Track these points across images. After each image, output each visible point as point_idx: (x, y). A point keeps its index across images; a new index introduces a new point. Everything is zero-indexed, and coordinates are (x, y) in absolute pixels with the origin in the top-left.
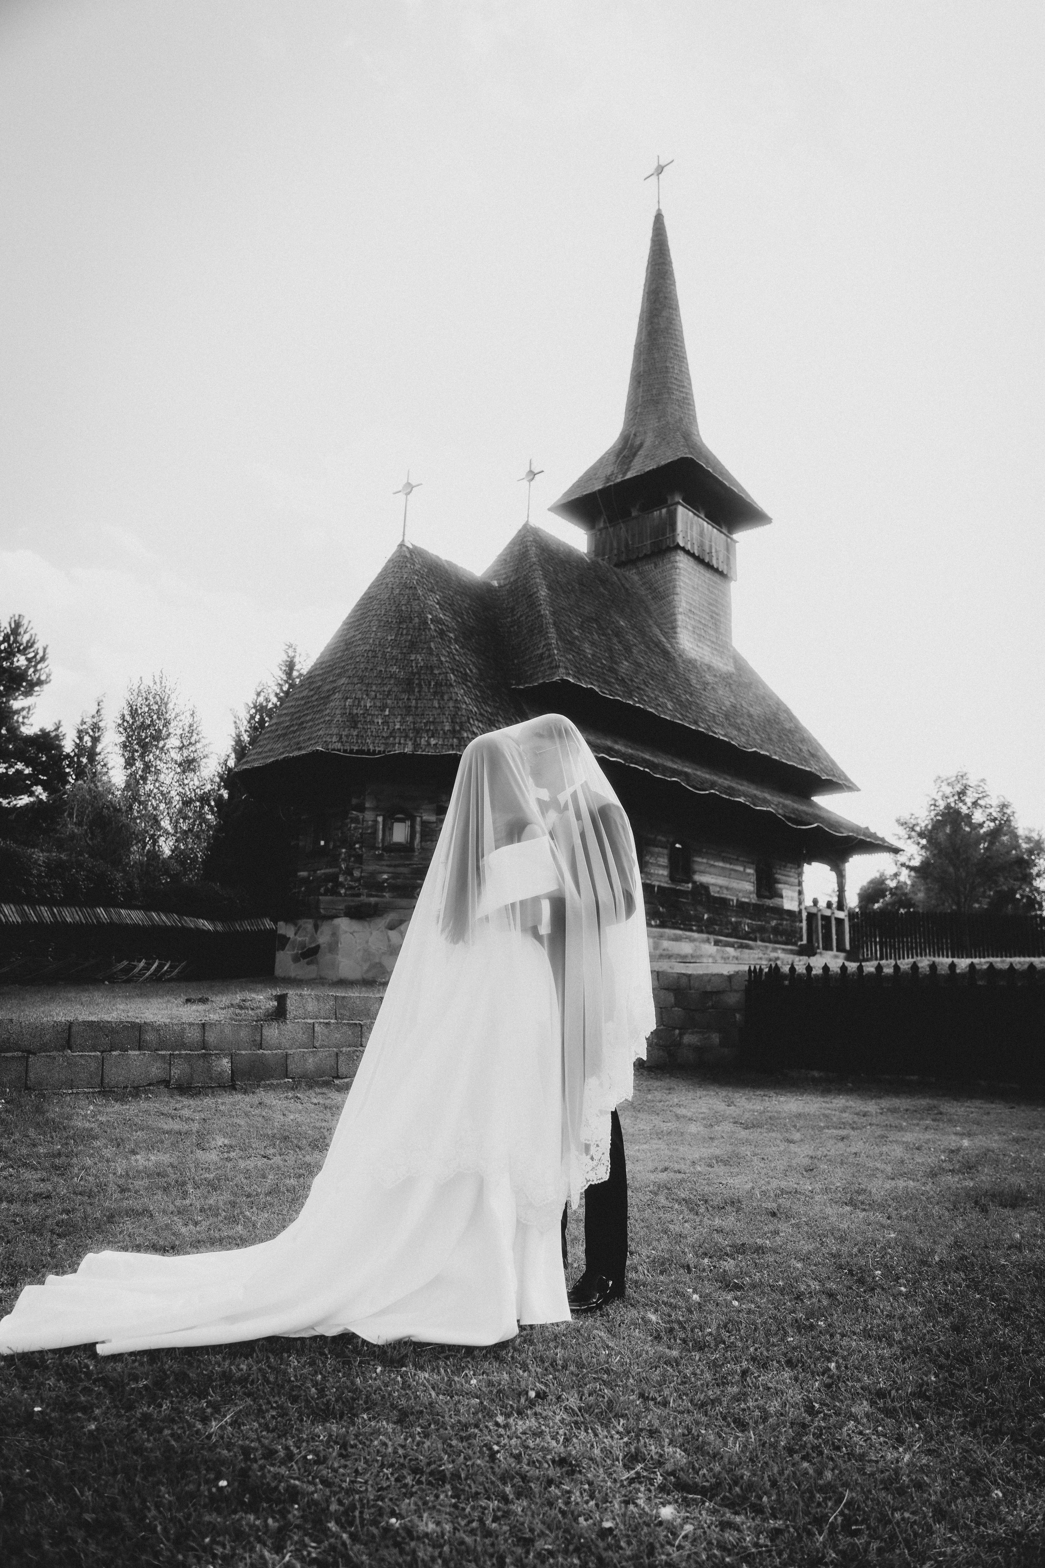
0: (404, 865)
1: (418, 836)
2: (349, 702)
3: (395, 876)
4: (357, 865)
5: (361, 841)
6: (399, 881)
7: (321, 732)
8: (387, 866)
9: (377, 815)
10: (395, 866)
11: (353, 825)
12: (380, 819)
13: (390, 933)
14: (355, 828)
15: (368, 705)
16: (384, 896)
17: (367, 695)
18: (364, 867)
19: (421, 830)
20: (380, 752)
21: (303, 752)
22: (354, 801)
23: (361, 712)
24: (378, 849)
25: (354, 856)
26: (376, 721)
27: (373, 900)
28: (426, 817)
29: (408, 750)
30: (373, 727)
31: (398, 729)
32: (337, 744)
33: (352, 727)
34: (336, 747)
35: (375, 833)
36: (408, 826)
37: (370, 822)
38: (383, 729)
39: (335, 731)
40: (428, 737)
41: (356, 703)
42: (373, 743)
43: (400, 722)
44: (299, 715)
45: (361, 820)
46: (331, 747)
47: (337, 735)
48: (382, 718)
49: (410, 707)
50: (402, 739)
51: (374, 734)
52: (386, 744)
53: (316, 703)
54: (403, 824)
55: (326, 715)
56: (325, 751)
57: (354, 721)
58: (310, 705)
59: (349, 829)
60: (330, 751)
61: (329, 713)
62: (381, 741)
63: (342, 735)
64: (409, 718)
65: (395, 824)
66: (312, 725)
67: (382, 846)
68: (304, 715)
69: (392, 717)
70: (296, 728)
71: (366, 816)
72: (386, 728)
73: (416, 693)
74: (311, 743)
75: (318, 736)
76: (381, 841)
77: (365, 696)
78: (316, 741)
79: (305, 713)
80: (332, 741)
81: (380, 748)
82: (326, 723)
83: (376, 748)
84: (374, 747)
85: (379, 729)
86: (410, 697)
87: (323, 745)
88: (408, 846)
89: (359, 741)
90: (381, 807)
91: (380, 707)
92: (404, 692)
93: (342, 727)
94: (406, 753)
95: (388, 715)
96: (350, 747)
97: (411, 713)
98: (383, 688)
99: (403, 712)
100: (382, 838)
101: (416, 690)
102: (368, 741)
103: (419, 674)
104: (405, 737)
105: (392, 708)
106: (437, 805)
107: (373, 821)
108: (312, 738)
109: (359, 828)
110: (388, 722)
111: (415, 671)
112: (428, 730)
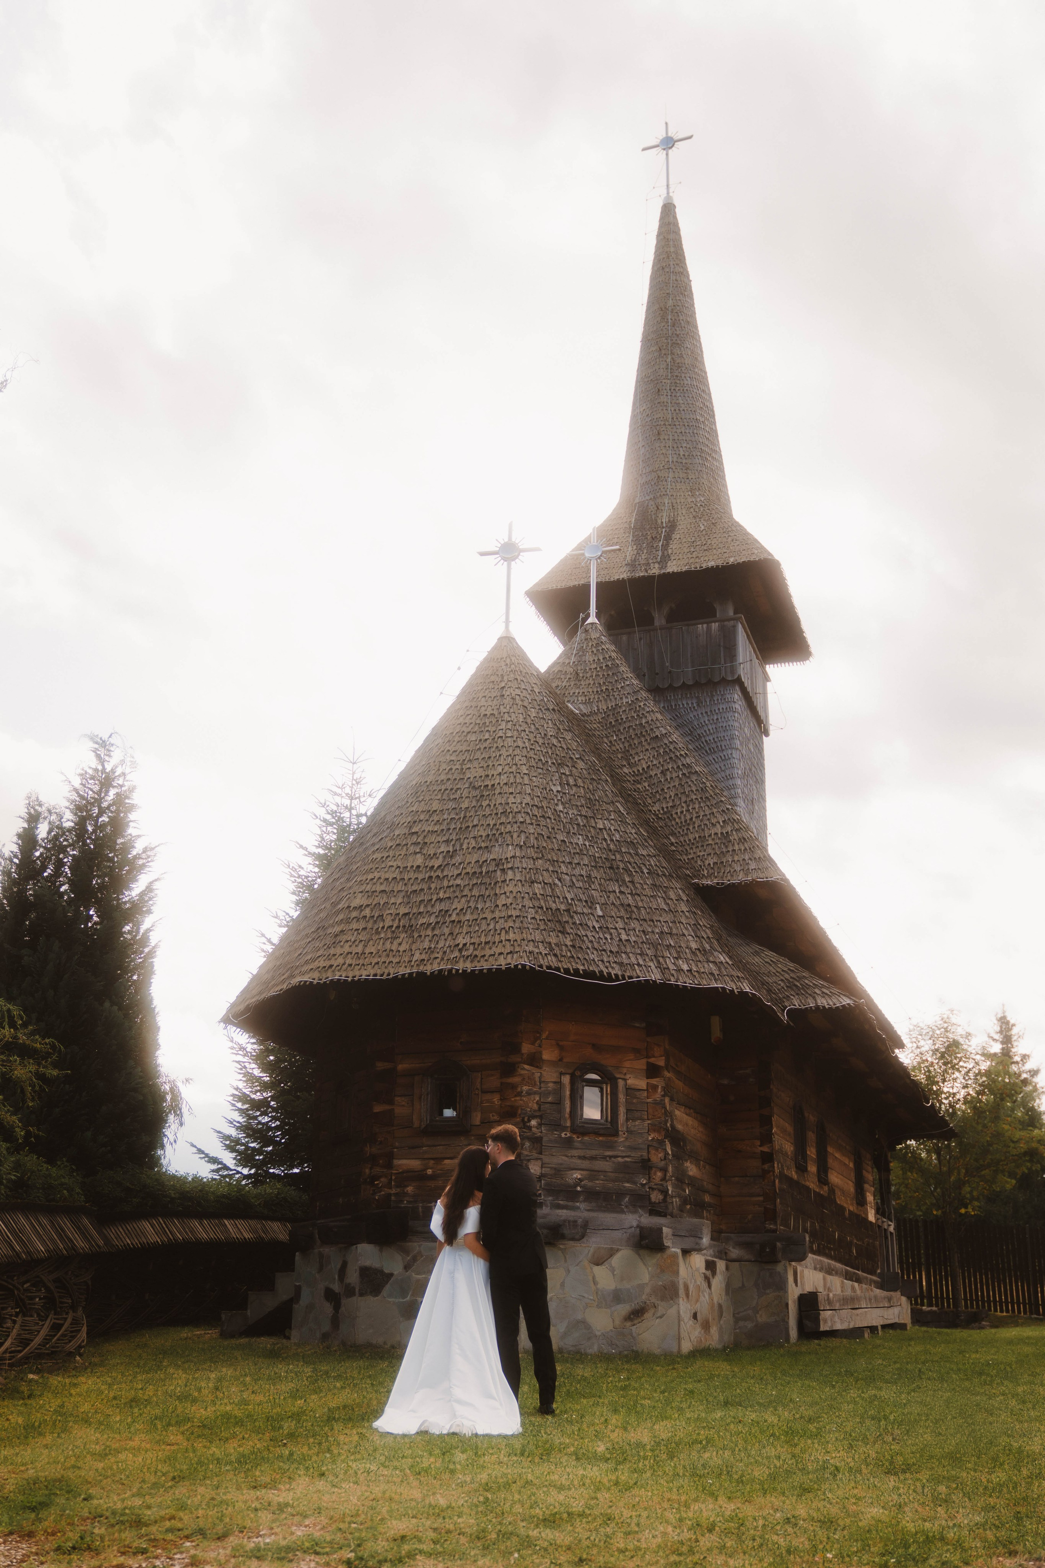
0: (604, 1158)
1: (622, 1110)
2: (538, 888)
3: (593, 1174)
4: (535, 1155)
5: (539, 1114)
6: (598, 1184)
7: (511, 936)
8: (580, 1157)
9: (561, 1074)
10: (593, 1158)
11: (525, 1088)
12: (566, 1080)
13: (597, 1270)
14: (529, 1093)
15: (569, 896)
16: (578, 1208)
17: (560, 880)
18: (546, 1159)
19: (626, 1098)
21: (486, 966)
22: (527, 1048)
23: (563, 907)
24: (564, 1129)
25: (529, 1139)
26: (590, 924)
27: (563, 1214)
28: (632, 1081)
29: (655, 976)
30: (589, 934)
31: (627, 941)
32: (549, 958)
33: (560, 931)
34: (551, 964)
35: (559, 1103)
36: (607, 1094)
37: (551, 1085)
38: (606, 939)
39: (538, 936)
40: (674, 958)
41: (549, 891)
42: (602, 961)
43: (624, 929)
44: (426, 898)
45: (537, 1079)
46: (545, 963)
47: (542, 942)
48: (597, 921)
49: (629, 905)
50: (639, 957)
51: (596, 945)
52: (621, 964)
53: (458, 882)
54: (596, 1090)
55: (504, 905)
56: (537, 968)
57: (559, 922)
58: (445, 883)
59: (519, 1094)
60: (545, 968)
61: (511, 904)
62: (611, 959)
63: (550, 943)
64: (634, 924)
65: (586, 1089)
66: (476, 920)
67: (568, 1124)
68: (440, 900)
69: (609, 919)
70: (433, 919)
71: (544, 1073)
72: (608, 937)
73: (628, 884)
74: (498, 951)
75: (509, 940)
76: (567, 1116)
77: (557, 881)
78: (509, 949)
79: (441, 895)
80: (541, 953)
81: (616, 971)
82: (514, 921)
83: (610, 970)
84: (607, 967)
85: (599, 937)
86: (622, 889)
87: (528, 957)
88: (609, 1126)
89: (580, 956)
90: (565, 1060)
91: (586, 901)
92: (611, 879)
93: (545, 930)
94: (655, 982)
95: (603, 917)
96: (571, 966)
97: (634, 916)
98: (577, 871)
99: (623, 913)
100: (571, 1112)
101: (627, 879)
102: (592, 956)
103: (620, 852)
104: (641, 954)
105: (604, 905)
106: (648, 1063)
107: (555, 1082)
108: (494, 943)
109: (535, 1093)
110: (607, 928)
111: (612, 846)
112: (670, 947)
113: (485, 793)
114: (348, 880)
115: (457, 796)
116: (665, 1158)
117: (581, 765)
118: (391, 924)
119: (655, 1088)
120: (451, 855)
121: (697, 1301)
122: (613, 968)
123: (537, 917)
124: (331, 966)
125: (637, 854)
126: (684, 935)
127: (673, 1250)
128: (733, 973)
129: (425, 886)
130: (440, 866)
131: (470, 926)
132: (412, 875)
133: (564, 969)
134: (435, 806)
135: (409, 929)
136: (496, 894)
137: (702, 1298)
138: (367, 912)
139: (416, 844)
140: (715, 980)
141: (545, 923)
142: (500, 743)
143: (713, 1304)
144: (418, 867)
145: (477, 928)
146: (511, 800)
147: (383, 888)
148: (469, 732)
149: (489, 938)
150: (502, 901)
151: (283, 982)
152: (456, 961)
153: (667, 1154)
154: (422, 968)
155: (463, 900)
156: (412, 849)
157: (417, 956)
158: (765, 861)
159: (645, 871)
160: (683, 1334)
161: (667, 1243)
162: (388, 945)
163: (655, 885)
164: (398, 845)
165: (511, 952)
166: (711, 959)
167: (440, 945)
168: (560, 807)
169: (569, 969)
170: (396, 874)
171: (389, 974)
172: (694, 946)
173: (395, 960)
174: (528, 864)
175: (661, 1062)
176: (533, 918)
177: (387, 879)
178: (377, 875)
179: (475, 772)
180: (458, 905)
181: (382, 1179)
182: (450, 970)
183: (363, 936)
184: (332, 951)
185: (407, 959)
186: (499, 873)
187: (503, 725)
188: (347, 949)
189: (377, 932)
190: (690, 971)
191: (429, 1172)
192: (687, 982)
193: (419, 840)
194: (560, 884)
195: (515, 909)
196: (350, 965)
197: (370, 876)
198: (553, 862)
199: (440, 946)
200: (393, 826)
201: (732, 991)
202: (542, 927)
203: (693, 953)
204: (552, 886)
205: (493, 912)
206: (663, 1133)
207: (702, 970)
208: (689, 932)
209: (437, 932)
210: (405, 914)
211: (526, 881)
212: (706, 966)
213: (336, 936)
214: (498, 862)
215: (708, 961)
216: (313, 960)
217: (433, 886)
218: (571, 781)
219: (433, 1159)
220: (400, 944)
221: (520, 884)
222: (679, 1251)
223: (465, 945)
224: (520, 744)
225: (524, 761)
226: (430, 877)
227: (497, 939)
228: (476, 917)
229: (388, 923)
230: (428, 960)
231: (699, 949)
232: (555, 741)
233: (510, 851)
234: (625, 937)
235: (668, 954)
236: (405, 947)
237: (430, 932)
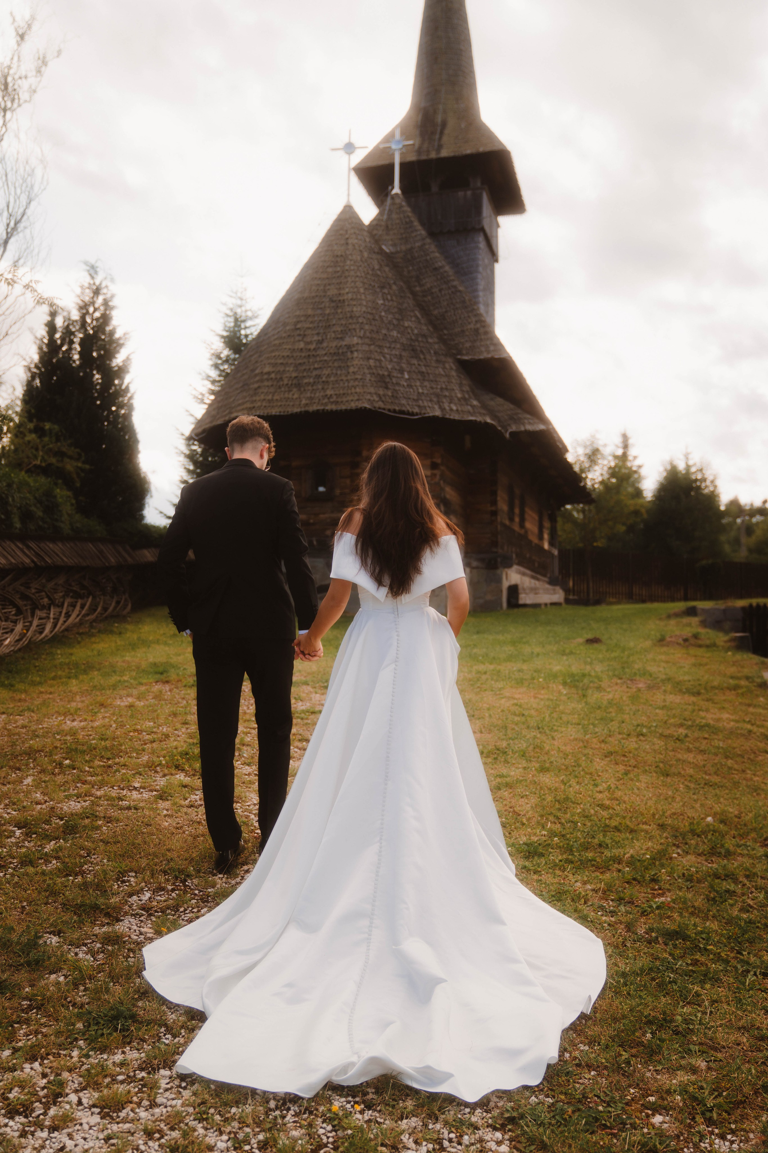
2: (372, 362)
7: (358, 390)
15: (390, 367)
17: (384, 357)
20: (417, 414)
21: (344, 407)
23: (386, 373)
26: (401, 383)
29: (438, 413)
30: (401, 389)
31: (422, 393)
32: (379, 403)
33: (384, 388)
34: (380, 406)
38: (410, 392)
39: (372, 390)
40: (448, 402)
41: (378, 364)
42: (408, 404)
43: (420, 386)
44: (308, 367)
46: (377, 405)
47: (375, 394)
48: (405, 381)
49: (422, 372)
50: (428, 402)
51: (405, 395)
52: (419, 406)
53: (326, 358)
55: (352, 372)
56: (372, 409)
57: (384, 382)
58: (318, 359)
60: (377, 409)
61: (357, 372)
62: (413, 403)
63: (379, 394)
64: (426, 383)
66: (337, 381)
68: (315, 369)
69: (412, 380)
70: (311, 380)
72: (411, 390)
73: (422, 359)
74: (350, 399)
75: (356, 393)
77: (382, 359)
78: (356, 398)
79: (316, 366)
80: (375, 400)
81: (416, 410)
82: (359, 382)
83: (413, 410)
84: (411, 408)
85: (406, 391)
86: (419, 363)
87: (367, 402)
89: (396, 402)
91: (398, 370)
92: (412, 357)
93: (376, 386)
94: (438, 417)
95: (409, 379)
96: (392, 407)
97: (425, 378)
98: (394, 352)
99: (419, 377)
101: (422, 356)
102: (403, 402)
103: (417, 341)
104: (431, 401)
105: (409, 372)
106: (431, 461)
108: (348, 394)
110: (411, 385)
111: (413, 337)
112: (445, 396)
113: (339, 305)
114: (260, 356)
115: (322, 306)
117: (394, 287)
119: (435, 475)
120: (320, 342)
122: (414, 408)
123: (371, 379)
124: (254, 407)
125: (427, 342)
126: (453, 390)
128: (480, 412)
129: (305, 360)
130: (314, 349)
131: (333, 384)
132: (299, 354)
133: (388, 409)
134: (310, 312)
135: (299, 386)
136: (348, 366)
138: (273, 376)
139: (299, 335)
140: (471, 415)
141: (376, 383)
142: (347, 274)
144: (302, 349)
145: (337, 385)
146: (355, 309)
147: (281, 361)
148: (328, 267)
149: (345, 391)
150: (351, 370)
151: (225, 416)
152: (326, 404)
154: (307, 409)
155: (329, 369)
156: (297, 338)
157: (304, 402)
158: (498, 345)
159: (432, 352)
162: (286, 395)
163: (437, 360)
164: (289, 336)
165: (358, 400)
166: (469, 403)
167: (317, 395)
168: (383, 314)
169: (390, 409)
170: (288, 353)
171: (288, 412)
172: (459, 395)
173: (291, 404)
174: (366, 348)
175: (439, 461)
176: (369, 380)
177: (283, 356)
178: (277, 353)
179: (332, 291)
180: (326, 372)
182: (323, 410)
183: (272, 390)
184: (254, 398)
185: (298, 403)
186: (349, 354)
187: (348, 262)
188: (262, 397)
189: (280, 387)
190: (457, 410)
191: (312, 521)
192: (457, 417)
193: (302, 333)
194: (384, 360)
195: (359, 374)
197: (273, 354)
198: (380, 347)
200: (285, 324)
201: (480, 422)
202: (374, 385)
203: (459, 399)
204: (380, 361)
205: (346, 376)
207: (463, 410)
208: (456, 388)
209: (315, 387)
210: (296, 377)
211: (364, 358)
212: (465, 407)
213: (256, 389)
214: (349, 347)
215: (467, 404)
216: (243, 403)
217: (311, 360)
218: (389, 297)
219: (313, 514)
220: (293, 395)
221: (361, 360)
223: (330, 395)
224: (359, 274)
225: (361, 285)
226: (309, 356)
227: (349, 392)
228: (336, 379)
229: (286, 382)
230: (310, 404)
231: (462, 398)
232: (379, 273)
233: (355, 340)
234: (420, 391)
235: (444, 400)
236: (296, 396)
237: (310, 388)
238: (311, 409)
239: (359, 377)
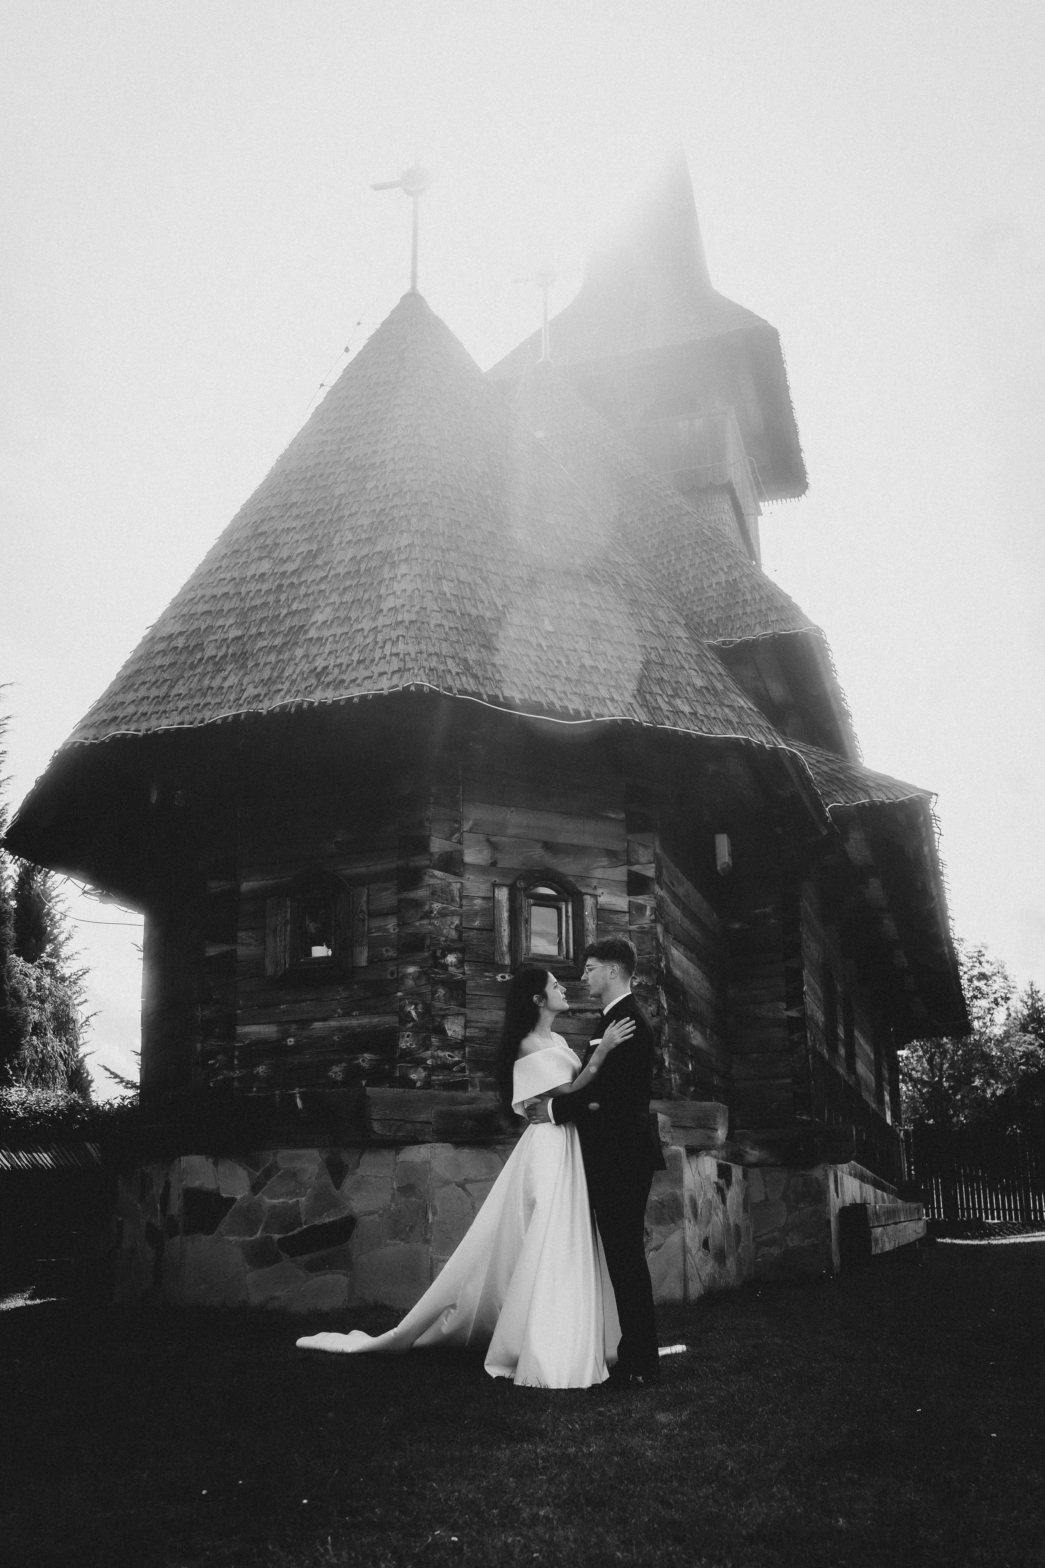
4: (454, 1008)
5: (460, 946)
7: (401, 647)
9: (495, 885)
11: (436, 906)
12: (503, 894)
14: (443, 914)
15: (499, 602)
17: (484, 580)
18: (471, 1014)
19: (597, 925)
20: (577, 713)
21: (357, 693)
22: (437, 845)
24: (500, 971)
25: (442, 984)
28: (606, 899)
29: (640, 716)
30: (532, 653)
31: (592, 667)
32: (464, 678)
33: (483, 646)
34: (469, 688)
35: (491, 928)
36: (567, 916)
37: (478, 902)
38: (559, 662)
39: (445, 648)
40: (667, 696)
41: (467, 593)
42: (554, 690)
43: (589, 652)
44: (272, 613)
45: (456, 893)
46: (455, 685)
47: (453, 657)
48: (545, 638)
49: (595, 622)
50: (612, 690)
51: (543, 669)
52: (585, 697)
53: (322, 587)
54: (550, 914)
55: (390, 609)
56: (441, 690)
58: (303, 591)
59: (428, 915)
60: (455, 691)
61: (403, 606)
62: (567, 689)
63: (466, 660)
65: (534, 909)
66: (347, 633)
67: (507, 961)
69: (565, 637)
71: (468, 884)
72: (563, 661)
73: (595, 595)
74: (376, 670)
75: (397, 655)
76: (505, 949)
77: (480, 581)
78: (395, 664)
80: (450, 672)
82: (407, 628)
83: (567, 703)
84: (561, 699)
85: (549, 659)
86: (584, 600)
87: (428, 675)
88: (571, 964)
89: (516, 680)
90: (500, 865)
91: (527, 611)
92: (566, 589)
93: (458, 642)
94: (640, 724)
95: (555, 633)
96: (501, 693)
97: (604, 637)
99: (586, 631)
100: (510, 943)
101: (591, 591)
102: (536, 683)
104: (619, 686)
105: (556, 619)
106: (629, 870)
107: (484, 898)
108: (373, 660)
109: (453, 914)
110: (562, 649)
112: (660, 681)
113: (372, 473)
116: (658, 1014)
118: (214, 653)
119: (641, 909)
120: (314, 555)
121: (708, 1222)
122: (570, 700)
123: (446, 623)
124: (115, 719)
126: (683, 668)
127: (673, 1147)
128: (761, 723)
129: (271, 599)
130: (295, 572)
131: (337, 642)
132: (254, 587)
133: (488, 696)
134: (299, 497)
135: (241, 658)
136: (380, 596)
137: (715, 1219)
138: (179, 642)
139: (263, 547)
140: (734, 729)
141: (459, 634)
143: (729, 1225)
144: (263, 576)
145: (347, 644)
147: (207, 608)
149: (365, 655)
150: (388, 604)
152: (309, 691)
153: (660, 1007)
154: (255, 707)
155: (329, 610)
156: (257, 555)
157: (249, 693)
160: (692, 1272)
161: (664, 1138)
162: (207, 682)
163: (636, 601)
165: (399, 670)
166: (726, 702)
167: (289, 671)
169: (497, 697)
170: (229, 589)
171: (202, 721)
172: (698, 683)
173: (215, 701)
175: (649, 872)
176: (440, 625)
181: (220, 1057)
182: (299, 705)
185: (233, 697)
186: (386, 568)
190: (696, 715)
192: (694, 731)
194: (485, 586)
195: (408, 611)
196: (144, 714)
199: (286, 674)
201: (761, 747)
202: (453, 638)
203: (698, 691)
205: (374, 619)
206: (655, 976)
207: (713, 715)
209: (286, 656)
210: (239, 639)
211: (428, 575)
212: (718, 710)
214: (386, 555)
215: (722, 704)
219: (294, 1022)
220: (225, 679)
221: (419, 581)
222: (682, 1150)
223: (326, 668)
227: (378, 654)
228: (346, 630)
230: (265, 695)
231: (706, 688)
233: (405, 539)
234: (588, 662)
235: (656, 689)
236: (232, 680)
237: (272, 658)
238: (265, 707)
239: (407, 617)
